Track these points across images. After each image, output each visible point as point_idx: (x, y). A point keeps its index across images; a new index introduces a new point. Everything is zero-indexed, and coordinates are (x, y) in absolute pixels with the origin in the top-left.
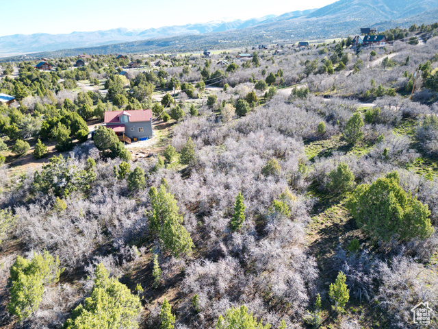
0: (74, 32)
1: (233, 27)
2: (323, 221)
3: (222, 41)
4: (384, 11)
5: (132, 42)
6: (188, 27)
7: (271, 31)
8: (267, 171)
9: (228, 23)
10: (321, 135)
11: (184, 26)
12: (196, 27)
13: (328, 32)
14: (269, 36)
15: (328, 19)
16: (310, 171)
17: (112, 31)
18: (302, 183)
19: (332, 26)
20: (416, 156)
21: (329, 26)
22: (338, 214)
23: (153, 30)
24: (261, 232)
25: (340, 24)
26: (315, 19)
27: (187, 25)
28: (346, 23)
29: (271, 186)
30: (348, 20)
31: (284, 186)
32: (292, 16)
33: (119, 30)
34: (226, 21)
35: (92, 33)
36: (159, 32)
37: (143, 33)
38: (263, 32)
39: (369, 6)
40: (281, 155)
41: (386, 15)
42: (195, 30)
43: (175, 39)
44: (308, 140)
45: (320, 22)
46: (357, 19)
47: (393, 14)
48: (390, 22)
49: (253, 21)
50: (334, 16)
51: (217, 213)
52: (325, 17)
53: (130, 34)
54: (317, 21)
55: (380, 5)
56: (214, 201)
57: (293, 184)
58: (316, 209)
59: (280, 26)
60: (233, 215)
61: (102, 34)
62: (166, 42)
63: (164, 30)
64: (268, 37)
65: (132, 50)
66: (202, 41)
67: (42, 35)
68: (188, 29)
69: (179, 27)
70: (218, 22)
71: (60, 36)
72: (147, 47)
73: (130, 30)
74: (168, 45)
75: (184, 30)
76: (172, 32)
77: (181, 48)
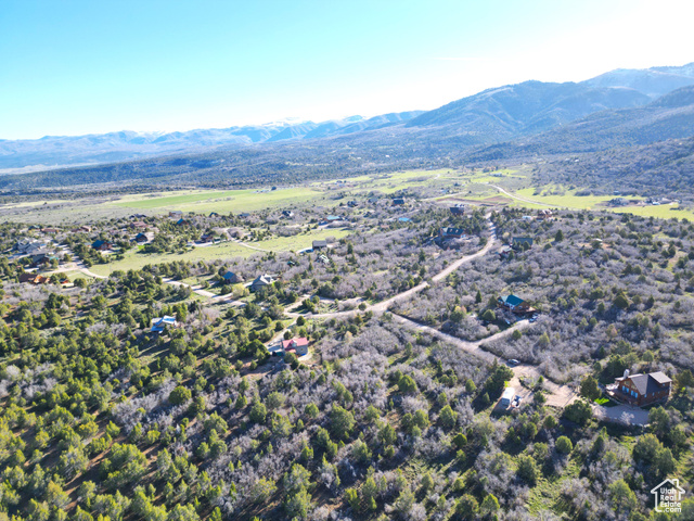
0: (46, 137)
1: (302, 133)
2: (392, 390)
3: (291, 164)
4: (505, 120)
5: (152, 160)
6: (234, 131)
7: (358, 146)
8: (373, 373)
9: (294, 127)
10: (396, 351)
11: (227, 130)
12: (245, 131)
13: (434, 151)
14: (356, 157)
15: (433, 131)
16: (388, 372)
17: (111, 135)
18: (386, 377)
19: (439, 142)
20: (429, 362)
21: (435, 143)
22: (396, 387)
23: (178, 134)
24: (373, 393)
25: (451, 140)
26: (416, 129)
27: (232, 128)
28: (457, 137)
29: (375, 379)
30: (459, 134)
31: (379, 378)
32: (385, 121)
33: (122, 135)
34: (292, 123)
35: (77, 138)
36: (187, 138)
37: (162, 139)
38: (347, 147)
39: (486, 114)
40: (377, 364)
41: (508, 125)
42: (245, 137)
43: (218, 154)
44: (389, 354)
45: (424, 136)
46: (470, 133)
47: (517, 124)
48: (509, 144)
49: (330, 126)
50: (441, 127)
51: (359, 389)
52: (430, 127)
53: (140, 141)
54: (420, 134)
55: (500, 112)
56: (356, 385)
57: (382, 377)
58: (389, 386)
59: (370, 139)
60: (363, 389)
61: (95, 140)
62: (207, 161)
63: (196, 135)
64: (354, 159)
65: (153, 172)
66: (260, 161)
68: (233, 134)
69: (219, 130)
70: (278, 125)
71: (22, 143)
72: (176, 169)
73: (140, 134)
74: (209, 166)
75: (228, 136)
76: (208, 138)
77: (231, 172)
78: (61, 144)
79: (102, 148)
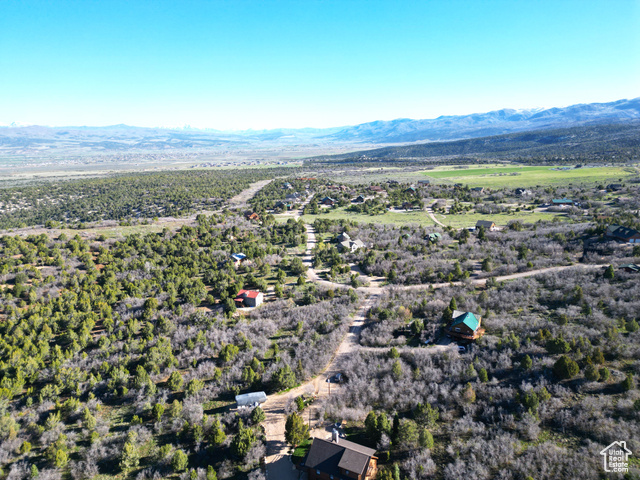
0: (442, 117)
17: (492, 114)
23: (555, 110)
27: (619, 102)
33: (502, 113)
35: (463, 117)
36: (563, 114)
37: (539, 115)
42: (630, 110)
53: (516, 118)
61: (477, 118)
62: (555, 137)
63: (573, 111)
67: (403, 121)
68: (617, 108)
69: (602, 104)
71: (422, 122)
72: (521, 143)
73: (518, 112)
74: (556, 142)
75: (610, 111)
76: (587, 113)
77: (573, 148)
78: (450, 123)
79: (479, 126)
